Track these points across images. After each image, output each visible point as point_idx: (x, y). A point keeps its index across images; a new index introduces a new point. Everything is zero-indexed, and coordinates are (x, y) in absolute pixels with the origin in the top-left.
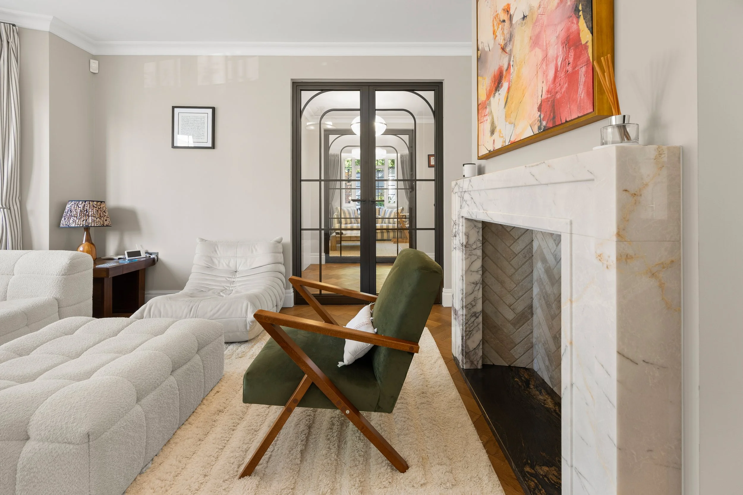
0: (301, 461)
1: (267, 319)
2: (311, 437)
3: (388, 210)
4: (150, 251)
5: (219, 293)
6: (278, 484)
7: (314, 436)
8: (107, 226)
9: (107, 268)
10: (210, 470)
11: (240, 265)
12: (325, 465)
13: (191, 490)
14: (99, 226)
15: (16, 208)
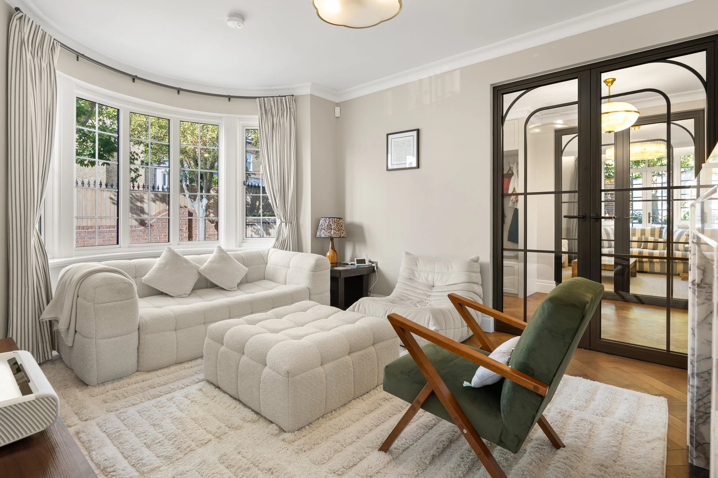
0: (430, 463)
1: (397, 322)
2: (448, 450)
4: (372, 260)
5: (416, 304)
6: (404, 469)
7: (452, 451)
8: (343, 237)
9: (340, 271)
10: (362, 435)
11: (437, 280)
12: (449, 476)
13: (346, 442)
14: (338, 237)
15: (294, 222)
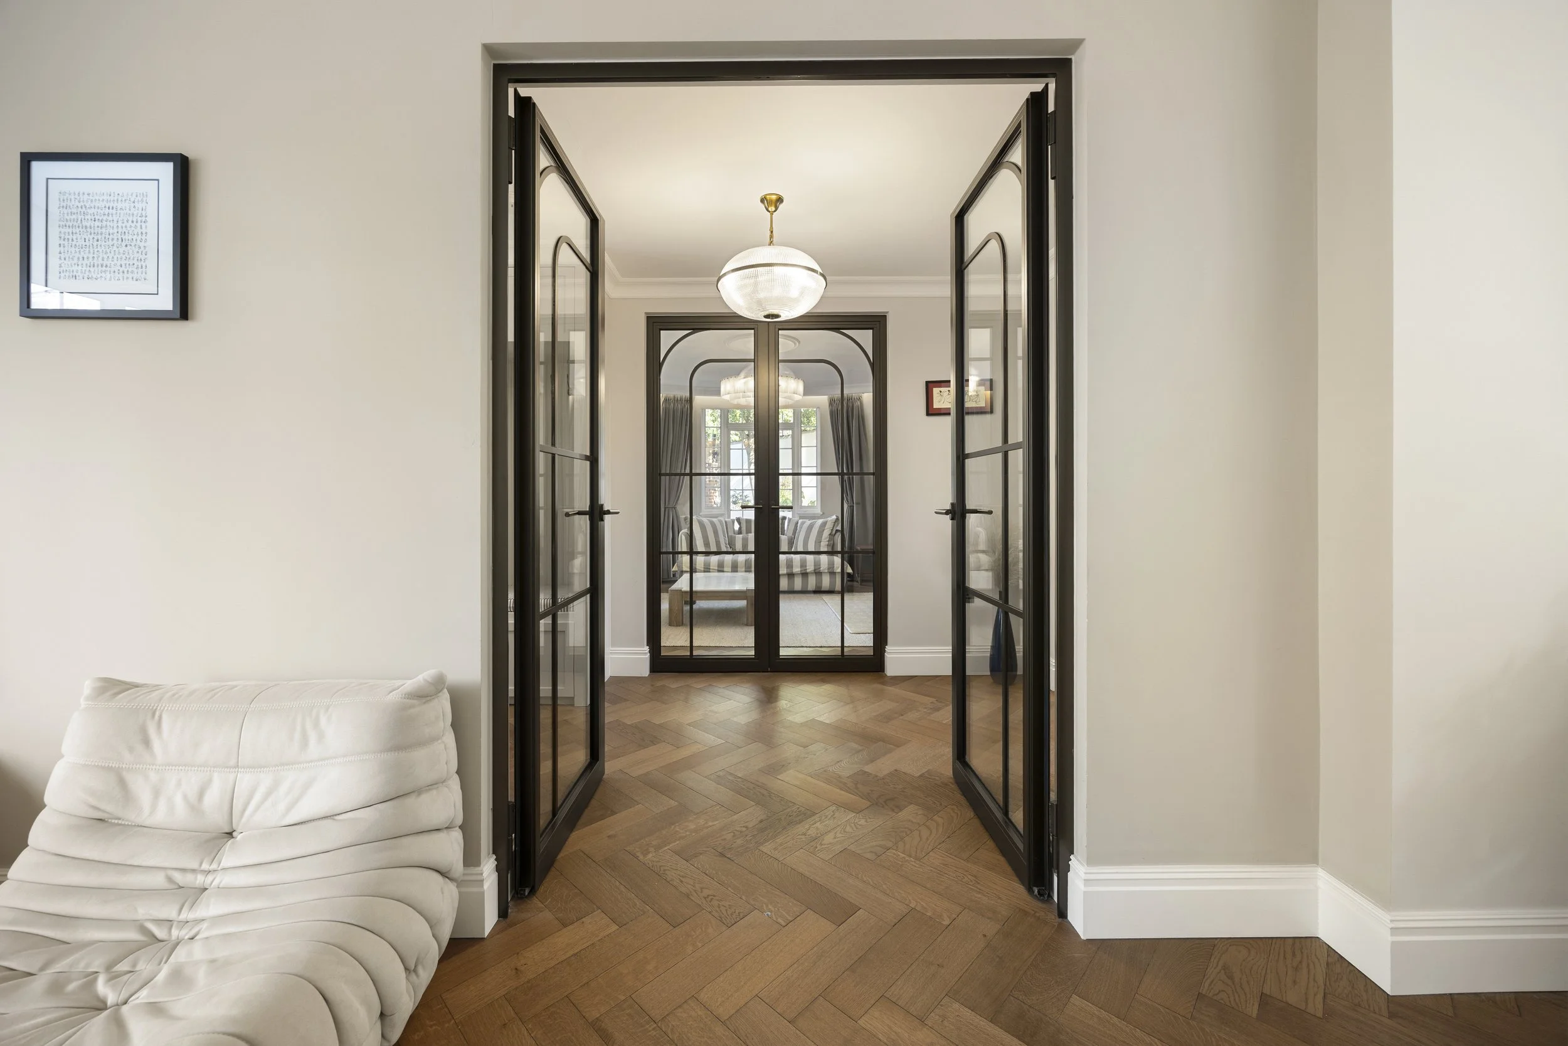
3: (803, 523)
11: (249, 799)
